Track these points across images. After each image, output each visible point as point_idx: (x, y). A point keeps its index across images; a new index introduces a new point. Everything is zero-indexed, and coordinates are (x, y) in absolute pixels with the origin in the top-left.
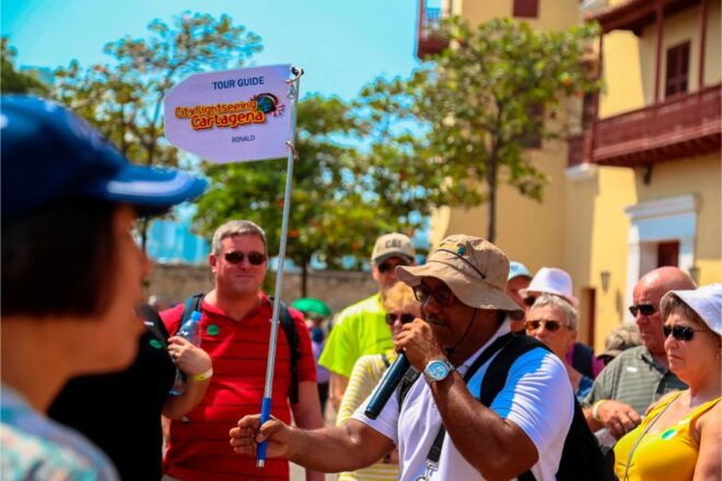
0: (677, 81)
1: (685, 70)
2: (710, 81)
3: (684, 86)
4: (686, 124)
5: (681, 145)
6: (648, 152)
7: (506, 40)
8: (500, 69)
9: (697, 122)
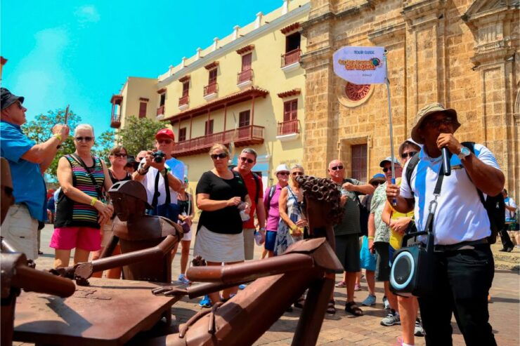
0: (183, 137)
1: (185, 134)
2: (193, 137)
3: (185, 139)
4: (186, 148)
5: (185, 153)
6: (176, 154)
7: (147, 123)
8: (145, 130)
9: (190, 147)
